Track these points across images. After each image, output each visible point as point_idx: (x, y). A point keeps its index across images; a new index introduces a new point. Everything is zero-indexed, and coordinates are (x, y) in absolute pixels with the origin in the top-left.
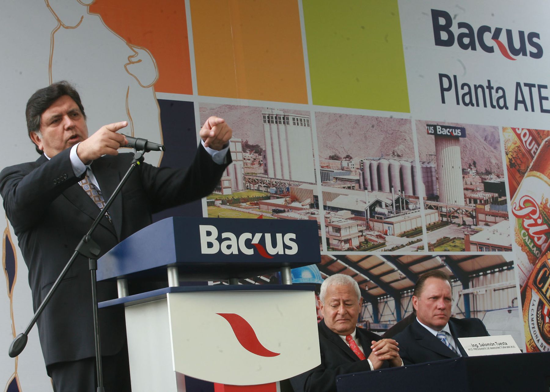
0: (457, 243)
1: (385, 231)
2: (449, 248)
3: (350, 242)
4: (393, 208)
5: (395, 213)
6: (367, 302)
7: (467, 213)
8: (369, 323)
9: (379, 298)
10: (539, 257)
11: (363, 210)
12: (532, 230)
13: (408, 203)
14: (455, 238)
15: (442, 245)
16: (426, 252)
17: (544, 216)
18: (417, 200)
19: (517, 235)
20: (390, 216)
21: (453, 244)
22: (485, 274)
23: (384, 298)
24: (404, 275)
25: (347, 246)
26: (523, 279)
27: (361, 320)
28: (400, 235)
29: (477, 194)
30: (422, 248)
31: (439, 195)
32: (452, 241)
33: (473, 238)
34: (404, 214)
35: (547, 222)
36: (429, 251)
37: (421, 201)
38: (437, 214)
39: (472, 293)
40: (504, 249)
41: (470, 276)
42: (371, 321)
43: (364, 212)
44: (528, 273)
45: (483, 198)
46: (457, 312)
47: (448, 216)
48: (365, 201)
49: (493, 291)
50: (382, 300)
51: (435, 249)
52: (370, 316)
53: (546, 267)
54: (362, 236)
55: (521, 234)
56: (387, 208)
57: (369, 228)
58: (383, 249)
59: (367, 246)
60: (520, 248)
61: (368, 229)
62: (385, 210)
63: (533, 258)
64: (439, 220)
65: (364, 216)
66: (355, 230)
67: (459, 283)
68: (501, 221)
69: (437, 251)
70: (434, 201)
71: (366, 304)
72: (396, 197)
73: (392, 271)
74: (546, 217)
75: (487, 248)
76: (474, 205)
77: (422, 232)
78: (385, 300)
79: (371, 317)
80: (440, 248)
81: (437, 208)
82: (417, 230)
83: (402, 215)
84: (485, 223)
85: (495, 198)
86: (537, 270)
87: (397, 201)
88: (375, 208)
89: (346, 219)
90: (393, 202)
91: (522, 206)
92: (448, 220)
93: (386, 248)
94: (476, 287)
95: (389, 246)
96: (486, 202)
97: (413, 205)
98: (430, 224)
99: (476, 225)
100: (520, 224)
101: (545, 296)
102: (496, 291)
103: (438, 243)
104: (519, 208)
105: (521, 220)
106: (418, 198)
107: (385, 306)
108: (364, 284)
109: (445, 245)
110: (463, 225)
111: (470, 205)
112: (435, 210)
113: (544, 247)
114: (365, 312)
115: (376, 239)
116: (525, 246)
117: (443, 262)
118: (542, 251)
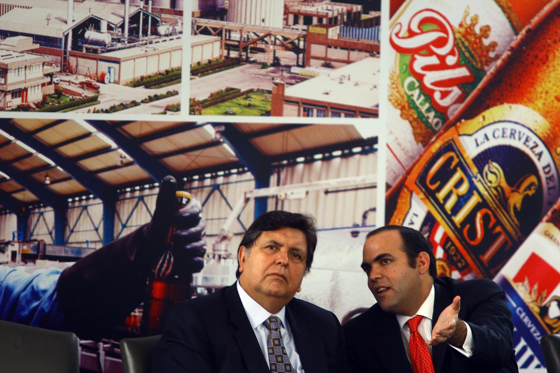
0: (256, 100)
1: (99, 74)
2: (235, 109)
3: (23, 94)
4: (123, 31)
5: (126, 42)
6: (45, 206)
7: (285, 43)
8: (45, 245)
9: (70, 200)
10: (440, 130)
11: (60, 35)
12: (430, 78)
13: (158, 22)
14: (251, 91)
15: (222, 104)
16: (184, 116)
17: (463, 49)
18: (177, 17)
19: (394, 86)
20: (114, 48)
21: (243, 102)
22: (309, 161)
23: (81, 200)
24: (129, 158)
25: (17, 101)
26: (394, 173)
27: (28, 239)
28: (131, 82)
29: (313, 6)
30: (176, 108)
31: (227, 8)
32: (245, 96)
33: (291, 92)
34: (146, 44)
35: (469, 61)
36: (190, 114)
37: (187, 19)
38: (218, 45)
39: (276, 197)
40: (361, 112)
41: (276, 163)
42: (48, 240)
43: (60, 39)
44: (410, 160)
45: (327, 14)
46: (236, 232)
47: (243, 48)
48: (65, 18)
49: (322, 194)
50: (77, 204)
51: (203, 111)
52: (47, 232)
53: (453, 150)
54: (50, 83)
55: (403, 86)
56: (111, 32)
57: (67, 69)
58: (92, 108)
59: (59, 103)
60: (398, 112)
61: (65, 71)
62: (105, 37)
63: (424, 131)
64: (221, 56)
65: (60, 47)
66: (37, 73)
67: (249, 175)
68: (361, 59)
69: (206, 114)
70: (215, 19)
71: (42, 210)
72: (133, 10)
73: (107, 150)
74: (469, 51)
75: (321, 110)
76: (305, 27)
77: (180, 78)
78: (84, 203)
79: (50, 233)
80: (216, 109)
81: (219, 32)
82: (170, 74)
83: (142, 45)
84: (323, 62)
85: (355, 13)
86: (431, 155)
87: (134, 19)
88: (84, 32)
89: (22, 52)
90: (124, 21)
91: (415, 28)
92: (240, 55)
93: (98, 107)
94: (285, 184)
95: (104, 103)
96: (333, 22)
97: (168, 26)
98: (199, 63)
99: (303, 66)
100: (405, 64)
101: (442, 207)
102: (330, 195)
103: (213, 99)
104: (407, 34)
105: (408, 58)
106: (180, 13)
107: (81, 214)
108: (43, 173)
109: (227, 103)
110: (273, 65)
111: (295, 27)
112: (215, 35)
113: (454, 110)
114: (38, 225)
115: (80, 91)
116: (410, 107)
117: (218, 136)
118: (448, 119)
